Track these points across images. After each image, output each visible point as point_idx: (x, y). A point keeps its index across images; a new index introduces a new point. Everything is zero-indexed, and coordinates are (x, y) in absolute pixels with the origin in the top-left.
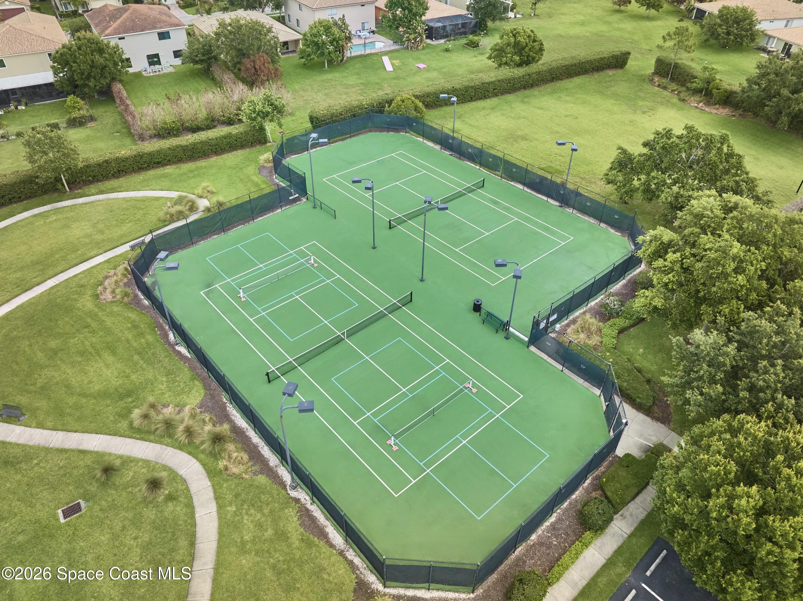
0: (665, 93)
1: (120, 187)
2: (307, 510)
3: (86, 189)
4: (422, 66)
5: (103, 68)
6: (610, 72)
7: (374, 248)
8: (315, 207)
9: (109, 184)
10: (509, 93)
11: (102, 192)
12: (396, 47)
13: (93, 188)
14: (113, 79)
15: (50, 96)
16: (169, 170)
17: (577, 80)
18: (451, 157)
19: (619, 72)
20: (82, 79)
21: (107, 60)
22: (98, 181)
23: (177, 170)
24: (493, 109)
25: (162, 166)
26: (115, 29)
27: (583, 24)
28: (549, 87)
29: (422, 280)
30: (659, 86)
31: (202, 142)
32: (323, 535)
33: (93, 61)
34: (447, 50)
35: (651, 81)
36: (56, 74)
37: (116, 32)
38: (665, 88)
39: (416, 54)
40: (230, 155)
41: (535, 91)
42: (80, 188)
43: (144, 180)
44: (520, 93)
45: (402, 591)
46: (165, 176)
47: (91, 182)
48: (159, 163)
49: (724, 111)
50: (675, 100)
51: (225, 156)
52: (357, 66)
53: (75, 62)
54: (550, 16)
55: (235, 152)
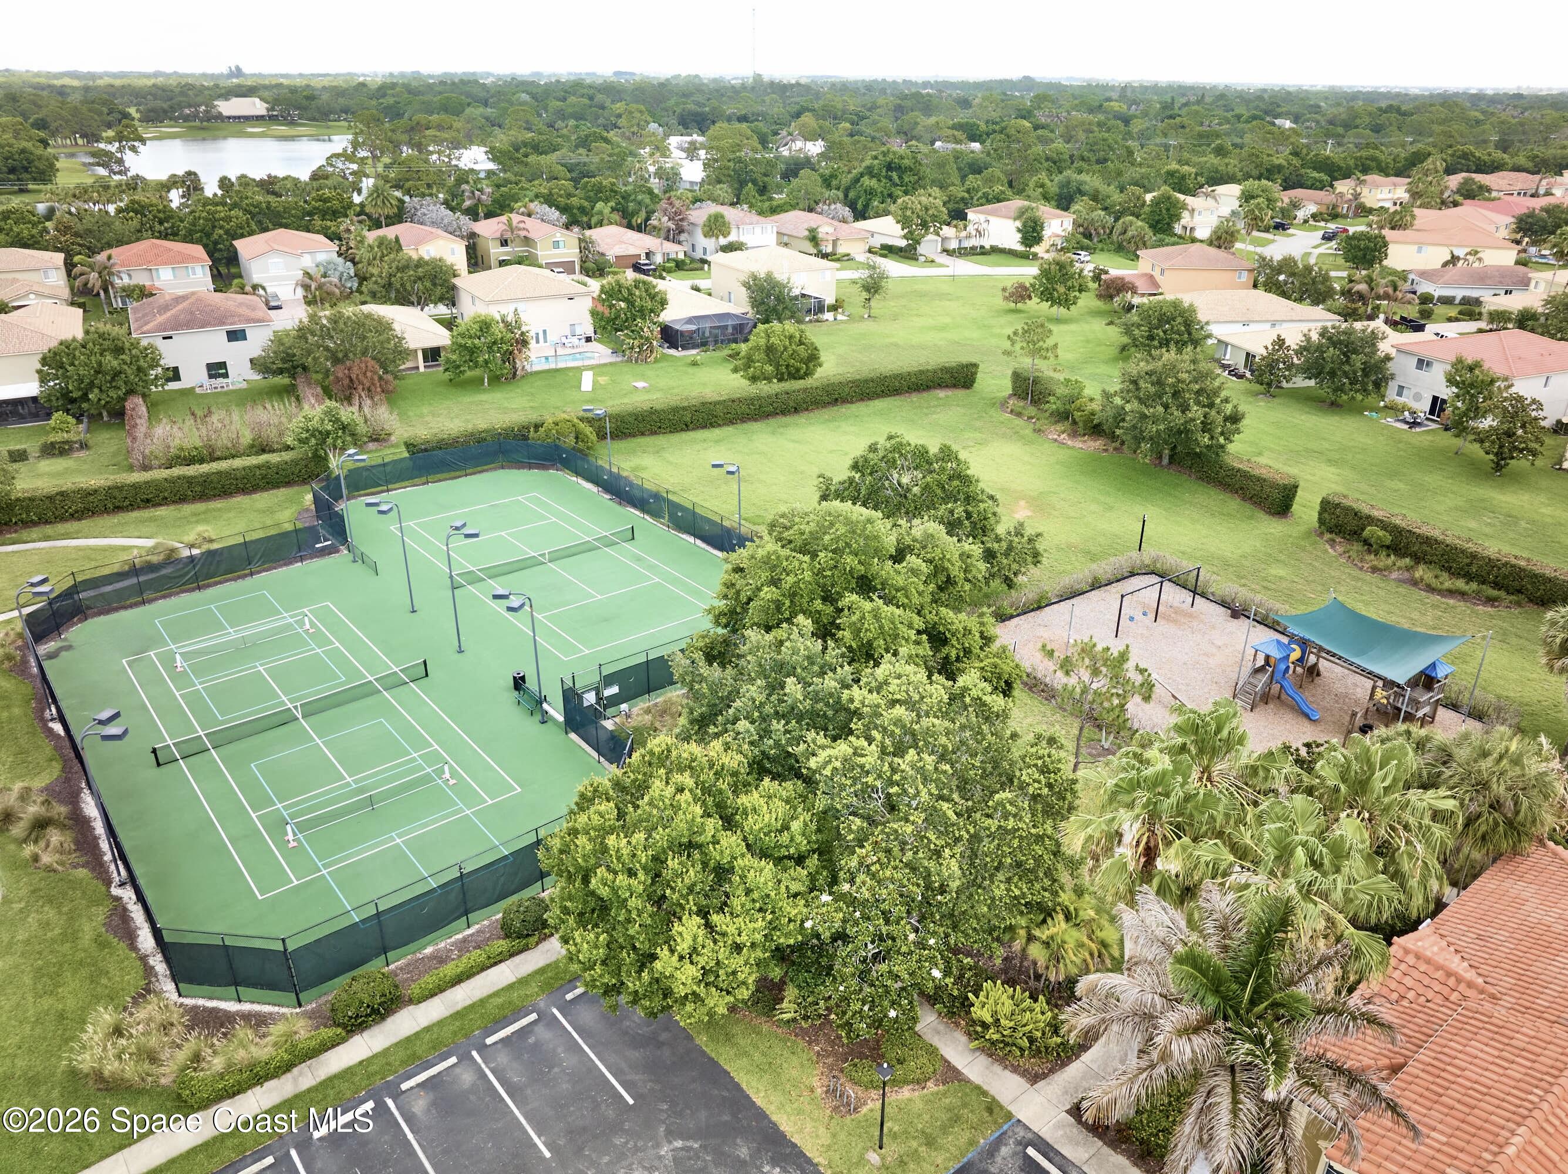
0: (1018, 422)
1: (77, 532)
2: (125, 910)
3: (24, 534)
4: (640, 384)
5: (117, 374)
6: (941, 394)
7: (414, 611)
8: (355, 561)
9: (61, 528)
10: (756, 420)
11: (47, 538)
12: (614, 359)
13: (35, 532)
14: (131, 392)
15: (35, 416)
16: (162, 511)
17: (879, 404)
18: (611, 503)
19: (960, 393)
20: (80, 389)
21: (125, 363)
22: (47, 522)
23: (175, 513)
24: (717, 442)
25: (154, 506)
26: (160, 324)
27: (943, 328)
28: (826, 413)
29: (460, 651)
30: (1012, 411)
31: (219, 473)
32: (130, 936)
33: (100, 364)
34: (694, 364)
35: (1003, 404)
36: (43, 381)
37: (161, 328)
38: (1019, 415)
39: (642, 368)
40: (265, 495)
41: (801, 419)
42: (16, 531)
43: (120, 524)
44: (773, 422)
45: (201, 1002)
46: (152, 519)
47: (34, 524)
48: (148, 501)
49: (1095, 445)
50: (1028, 432)
51: (256, 496)
52: (539, 383)
53: (72, 364)
54: (895, 318)
55: (275, 491)
